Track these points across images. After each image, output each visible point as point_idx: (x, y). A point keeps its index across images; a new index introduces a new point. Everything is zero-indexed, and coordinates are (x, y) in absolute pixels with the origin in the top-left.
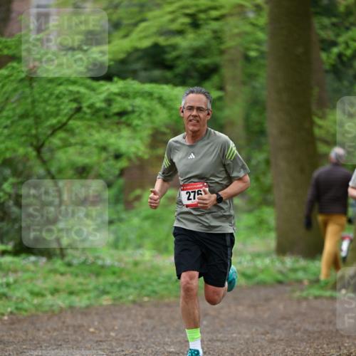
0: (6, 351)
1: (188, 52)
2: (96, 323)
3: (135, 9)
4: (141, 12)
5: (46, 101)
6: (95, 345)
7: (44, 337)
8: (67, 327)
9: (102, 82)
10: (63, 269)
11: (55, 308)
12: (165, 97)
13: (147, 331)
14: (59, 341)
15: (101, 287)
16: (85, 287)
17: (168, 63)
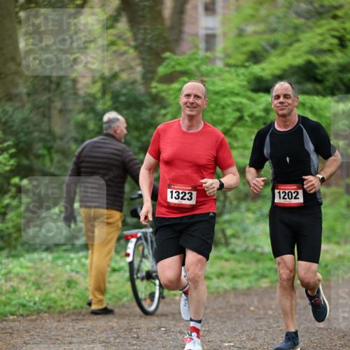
0: (178, 327)
1: (337, 68)
2: (256, 303)
3: (290, 32)
4: (296, 34)
5: (213, 110)
6: (254, 322)
7: (211, 315)
8: (231, 307)
9: (261, 94)
10: (227, 256)
11: (221, 289)
12: (316, 106)
13: (300, 310)
14: (223, 318)
15: (260, 271)
16: (246, 272)
17: (319, 77)
